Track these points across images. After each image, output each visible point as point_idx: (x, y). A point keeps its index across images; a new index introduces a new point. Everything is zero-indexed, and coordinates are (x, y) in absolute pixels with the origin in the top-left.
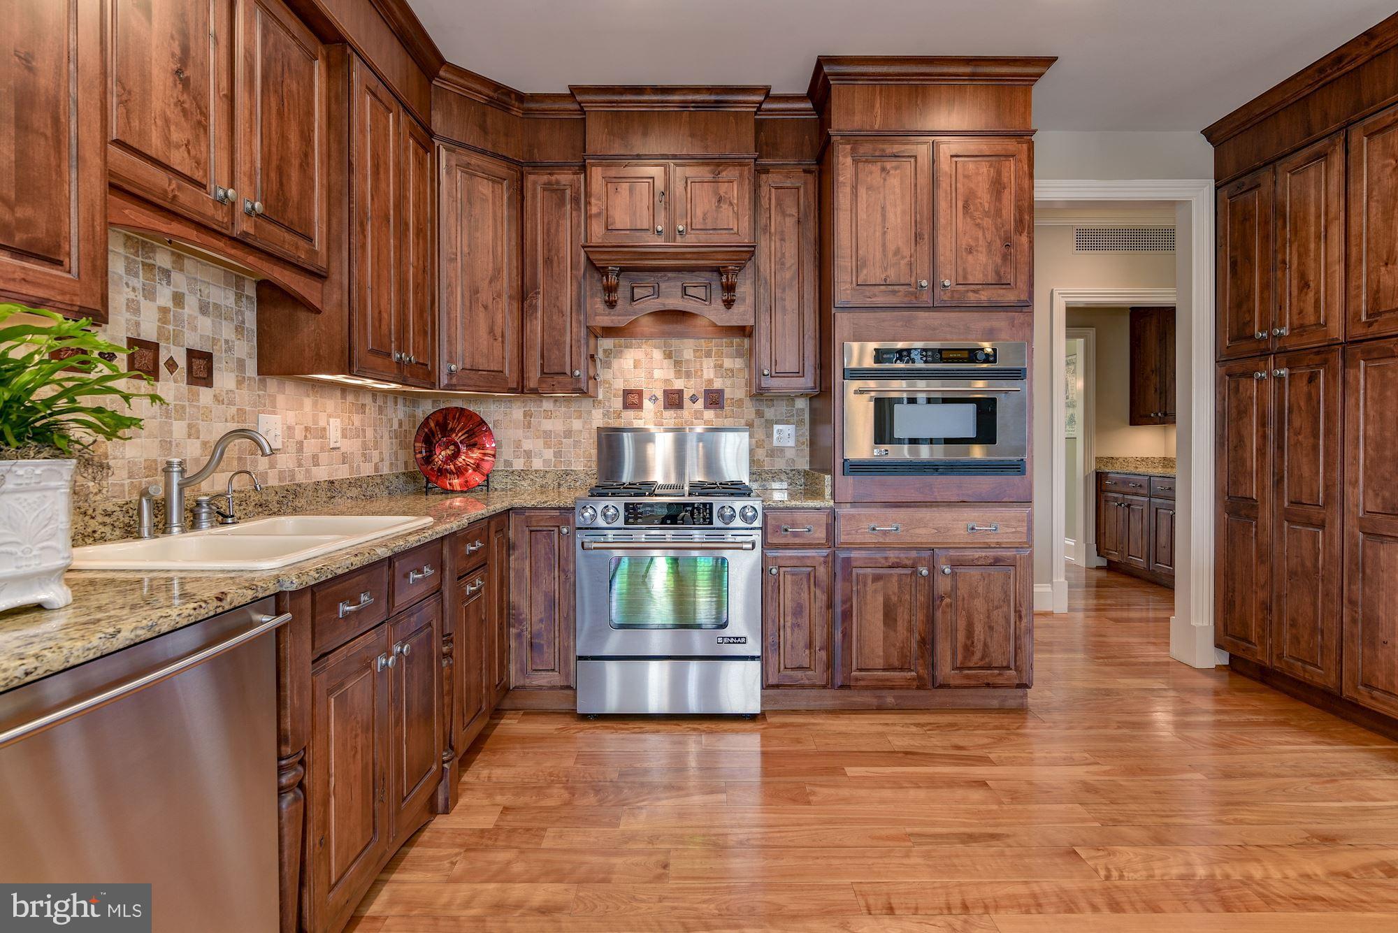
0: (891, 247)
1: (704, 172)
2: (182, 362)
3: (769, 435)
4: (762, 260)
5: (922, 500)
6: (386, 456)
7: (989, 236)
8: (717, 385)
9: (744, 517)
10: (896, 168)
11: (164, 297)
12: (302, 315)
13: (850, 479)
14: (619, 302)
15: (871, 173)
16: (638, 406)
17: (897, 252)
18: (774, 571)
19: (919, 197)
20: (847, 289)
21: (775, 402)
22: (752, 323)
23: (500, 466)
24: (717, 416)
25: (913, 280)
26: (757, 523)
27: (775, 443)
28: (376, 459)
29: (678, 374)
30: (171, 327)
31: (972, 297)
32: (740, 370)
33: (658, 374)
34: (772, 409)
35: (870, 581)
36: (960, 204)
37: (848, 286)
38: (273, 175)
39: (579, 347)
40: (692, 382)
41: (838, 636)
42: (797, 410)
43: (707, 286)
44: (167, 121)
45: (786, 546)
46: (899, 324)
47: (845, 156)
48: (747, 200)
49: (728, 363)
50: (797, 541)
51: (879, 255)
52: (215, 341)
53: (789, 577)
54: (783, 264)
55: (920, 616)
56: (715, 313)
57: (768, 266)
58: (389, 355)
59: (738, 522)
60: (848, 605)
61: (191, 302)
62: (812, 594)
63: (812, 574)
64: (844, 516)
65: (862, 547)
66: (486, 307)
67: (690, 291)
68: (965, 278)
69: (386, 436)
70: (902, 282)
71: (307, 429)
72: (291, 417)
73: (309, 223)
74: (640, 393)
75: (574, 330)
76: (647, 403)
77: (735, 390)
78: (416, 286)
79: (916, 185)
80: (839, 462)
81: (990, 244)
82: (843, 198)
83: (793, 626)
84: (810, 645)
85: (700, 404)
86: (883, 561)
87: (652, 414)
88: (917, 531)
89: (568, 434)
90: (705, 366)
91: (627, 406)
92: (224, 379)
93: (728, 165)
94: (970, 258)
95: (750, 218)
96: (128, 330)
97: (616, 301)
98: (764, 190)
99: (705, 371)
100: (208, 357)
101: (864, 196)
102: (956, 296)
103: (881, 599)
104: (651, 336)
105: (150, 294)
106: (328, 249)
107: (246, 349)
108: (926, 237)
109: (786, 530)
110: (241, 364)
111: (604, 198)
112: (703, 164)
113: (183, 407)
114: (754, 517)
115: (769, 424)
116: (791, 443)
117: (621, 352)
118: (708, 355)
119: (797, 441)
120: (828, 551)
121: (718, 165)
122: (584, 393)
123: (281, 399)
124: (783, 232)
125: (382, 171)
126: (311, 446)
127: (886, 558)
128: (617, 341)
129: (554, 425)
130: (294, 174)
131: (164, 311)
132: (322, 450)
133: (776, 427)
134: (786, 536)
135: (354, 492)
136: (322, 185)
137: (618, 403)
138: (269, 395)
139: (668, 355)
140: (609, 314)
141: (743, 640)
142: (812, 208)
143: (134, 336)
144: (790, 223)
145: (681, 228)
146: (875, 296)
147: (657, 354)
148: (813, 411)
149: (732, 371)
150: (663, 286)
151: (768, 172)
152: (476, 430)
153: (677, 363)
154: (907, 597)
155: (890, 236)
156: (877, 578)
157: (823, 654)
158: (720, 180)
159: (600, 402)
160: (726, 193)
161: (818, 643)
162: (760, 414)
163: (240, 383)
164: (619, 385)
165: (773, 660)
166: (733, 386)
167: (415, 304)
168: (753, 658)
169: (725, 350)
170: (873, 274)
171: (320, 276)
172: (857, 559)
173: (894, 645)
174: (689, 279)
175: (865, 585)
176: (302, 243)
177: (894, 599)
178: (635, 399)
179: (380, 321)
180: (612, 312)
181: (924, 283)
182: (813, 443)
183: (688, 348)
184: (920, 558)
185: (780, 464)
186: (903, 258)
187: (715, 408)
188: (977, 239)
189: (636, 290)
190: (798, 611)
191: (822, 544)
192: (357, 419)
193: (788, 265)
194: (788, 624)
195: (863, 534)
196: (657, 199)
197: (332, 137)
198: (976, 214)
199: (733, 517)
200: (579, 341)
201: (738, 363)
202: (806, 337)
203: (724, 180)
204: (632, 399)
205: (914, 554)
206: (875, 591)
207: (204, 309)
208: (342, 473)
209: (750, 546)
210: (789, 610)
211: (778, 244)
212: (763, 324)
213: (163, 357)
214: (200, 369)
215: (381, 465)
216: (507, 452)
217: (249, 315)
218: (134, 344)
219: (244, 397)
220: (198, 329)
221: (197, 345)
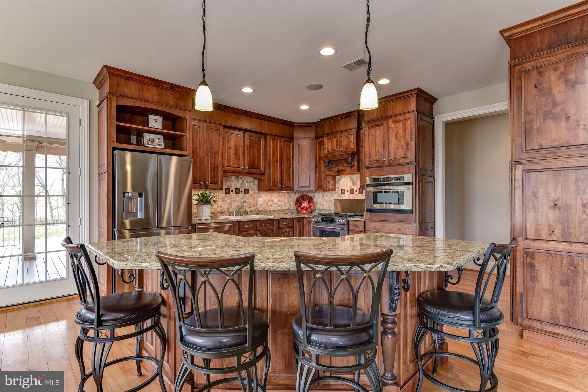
0: (377, 150)
1: (346, 134)
2: (243, 191)
5: (386, 220)
6: (292, 205)
7: (402, 143)
10: (378, 128)
11: (241, 182)
12: (262, 181)
13: (368, 213)
15: (372, 131)
16: (344, 193)
17: (379, 151)
19: (384, 135)
22: (357, 171)
23: (318, 208)
24: (362, 196)
26: (345, 224)
28: (288, 205)
29: (353, 184)
30: (242, 186)
31: (398, 162)
33: (349, 185)
36: (394, 135)
38: (252, 161)
39: (324, 180)
40: (356, 186)
43: (347, 163)
44: (233, 161)
45: (354, 230)
46: (380, 171)
47: (366, 128)
48: (355, 140)
50: (356, 229)
51: (374, 153)
52: (249, 187)
56: (349, 170)
58: (278, 186)
61: (245, 182)
66: (305, 172)
67: (344, 165)
68: (396, 156)
69: (292, 201)
70: (380, 159)
71: (269, 200)
72: (265, 198)
73: (260, 166)
74: (345, 190)
76: (346, 192)
78: (287, 172)
79: (383, 132)
81: (402, 146)
85: (358, 192)
87: (347, 195)
88: (384, 229)
89: (330, 200)
91: (342, 193)
92: (251, 192)
94: (397, 150)
95: (357, 144)
96: (235, 187)
97: (329, 169)
100: (248, 189)
101: (371, 137)
102: (394, 162)
105: (238, 182)
106: (264, 170)
107: (255, 187)
108: (386, 146)
110: (254, 190)
111: (326, 144)
112: (345, 132)
113: (244, 197)
117: (342, 179)
121: (349, 132)
123: (263, 195)
125: (275, 153)
126: (270, 203)
129: (327, 198)
131: (241, 184)
132: (273, 204)
135: (281, 212)
136: (263, 159)
137: (340, 192)
138: (260, 194)
139: (351, 179)
145: (341, 149)
146: (374, 164)
147: (348, 179)
150: (338, 164)
152: (310, 200)
153: (353, 181)
155: (377, 147)
158: (349, 135)
159: (337, 192)
160: (350, 139)
163: (254, 193)
164: (341, 188)
167: (286, 175)
170: (373, 158)
171: (264, 174)
174: (344, 161)
176: (258, 170)
178: (343, 191)
179: (275, 180)
183: (355, 177)
186: (380, 153)
188: (399, 145)
189: (333, 165)
192: (282, 198)
195: (371, 228)
196: (336, 142)
198: (398, 138)
200: (324, 178)
207: (247, 182)
208: (279, 208)
213: (240, 190)
214: (247, 191)
215: (290, 207)
216: (319, 205)
217: (256, 182)
218: (236, 189)
219: (255, 195)
220: (246, 185)
221: (246, 188)
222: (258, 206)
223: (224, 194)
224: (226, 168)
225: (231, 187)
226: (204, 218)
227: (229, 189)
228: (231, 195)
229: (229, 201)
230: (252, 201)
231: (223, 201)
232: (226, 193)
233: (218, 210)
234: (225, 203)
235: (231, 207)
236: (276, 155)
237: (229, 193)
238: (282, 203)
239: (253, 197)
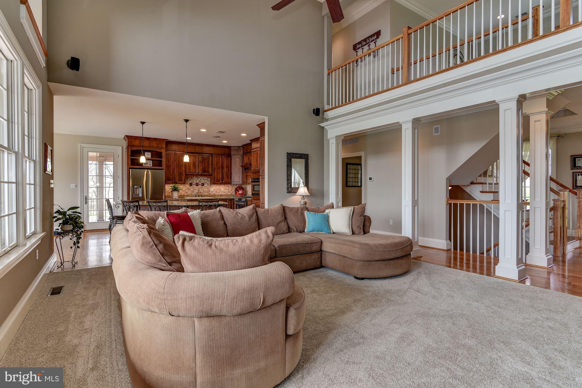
2: (201, 184)
11: (199, 179)
30: (200, 182)
38: (204, 169)
52: (205, 182)
58: (220, 182)
61: (202, 179)
66: (237, 174)
71: (217, 189)
72: (215, 188)
73: (209, 171)
92: (206, 185)
105: (198, 180)
106: (212, 172)
107: (209, 182)
110: (208, 184)
113: (201, 188)
123: (213, 186)
126: (218, 191)
132: (220, 191)
167: (226, 175)
171: (211, 175)
176: (208, 173)
192: (227, 188)
207: (203, 180)
208: (225, 194)
213: (199, 184)
214: (203, 185)
216: (248, 192)
217: (209, 179)
218: (196, 183)
219: (208, 187)
220: (203, 181)
221: (202, 183)
222: (211, 192)
224: (188, 173)
225: (193, 182)
226: (174, 198)
227: (192, 183)
228: (193, 187)
229: (192, 190)
230: (207, 190)
231: (188, 190)
232: (190, 185)
233: (186, 194)
234: (190, 191)
235: (193, 193)
236: (218, 164)
237: (192, 185)
238: (227, 191)
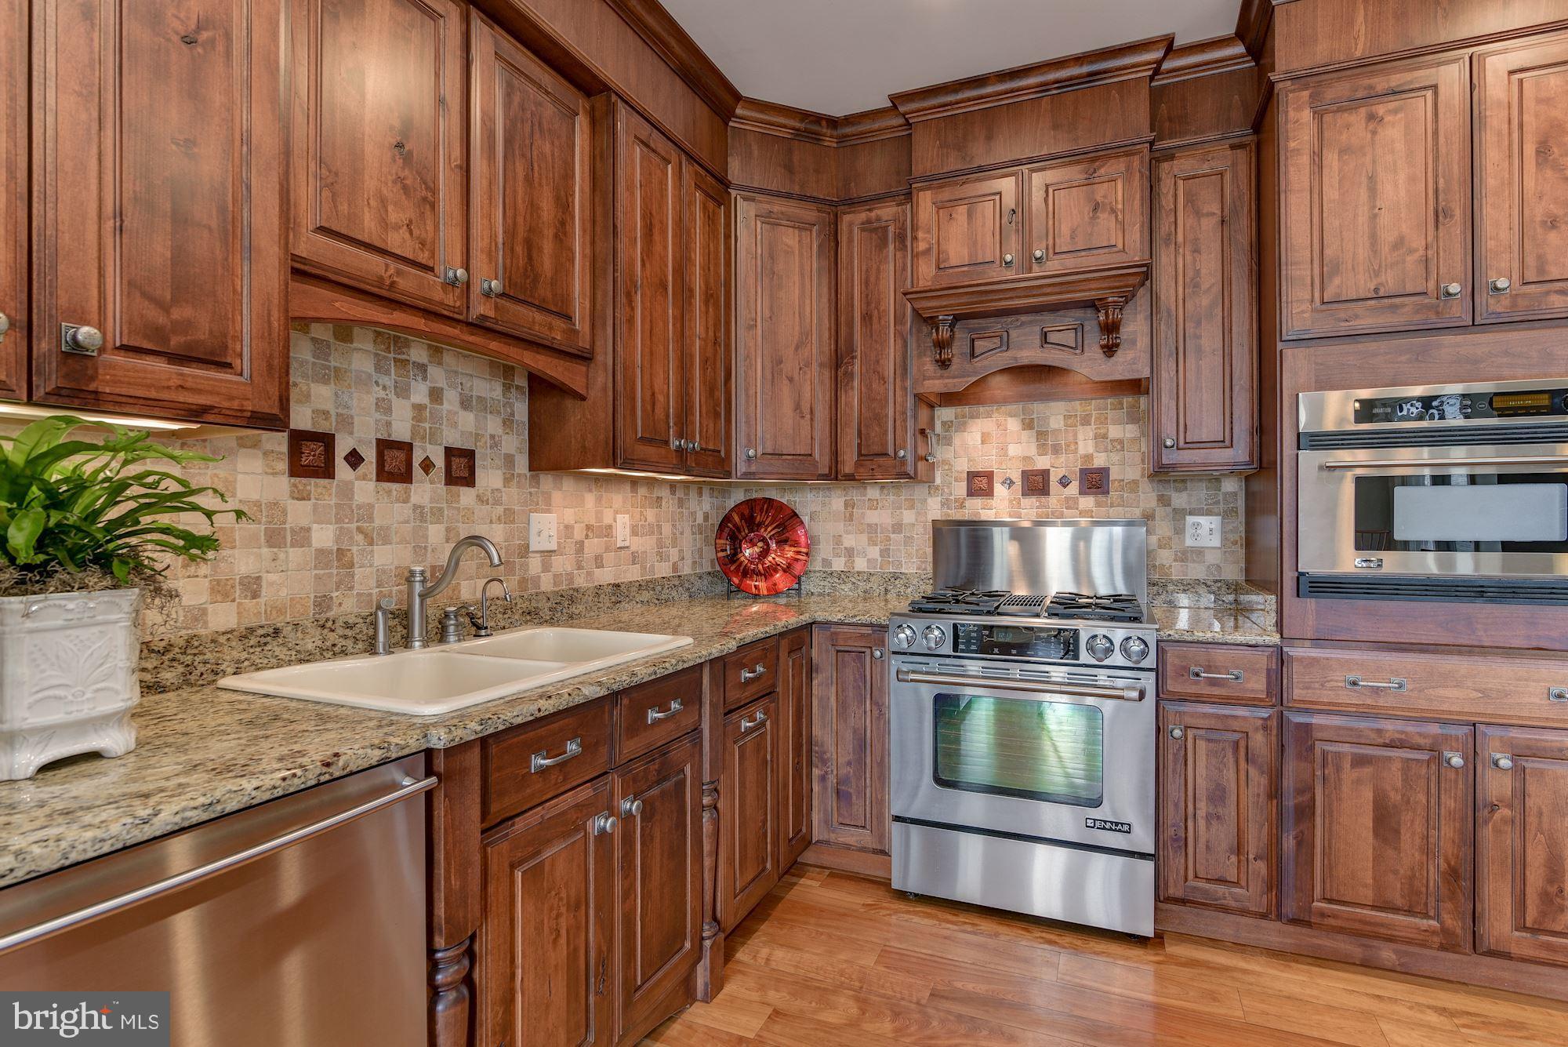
0: (1387, 237)
1: (1074, 173)
2: (439, 461)
3: (1180, 531)
4: (1163, 284)
5: (1451, 641)
6: (688, 555)
8: (1099, 461)
9: (1125, 650)
10: (1395, 111)
11: (419, 393)
12: (569, 403)
13: (1311, 603)
14: (955, 360)
15: (1348, 126)
16: (988, 493)
17: (1399, 243)
18: (1177, 733)
19: (1443, 150)
20: (1303, 312)
21: (1189, 484)
22: (1145, 373)
23: (817, 565)
24: (1098, 505)
25: (1432, 285)
26: (1150, 661)
27: (1189, 542)
28: (674, 557)
29: (1042, 449)
30: (427, 425)
31: (1555, 302)
32: (1133, 440)
34: (1184, 495)
35: (1347, 765)
36: (1530, 149)
37: (1306, 306)
38: (519, 249)
39: (905, 420)
40: (1062, 458)
41: (1289, 843)
42: (1225, 494)
43: (1079, 329)
44: (383, 200)
45: (1198, 699)
46: (1404, 358)
47: (1299, 109)
48: (1137, 202)
49: (1115, 431)
50: (1216, 691)
51: (1363, 252)
52: (478, 437)
53: (1202, 745)
54: (1197, 286)
55: (1447, 834)
56: (1090, 365)
57: (1172, 292)
58: (667, 443)
59: (1117, 658)
60: (1307, 796)
61: (451, 397)
62: (1243, 777)
63: (1242, 744)
64: (1301, 660)
65: (1332, 710)
67: (1052, 338)
68: (1542, 270)
69: (688, 532)
70: (1410, 289)
71: (588, 527)
72: (569, 515)
73: (567, 299)
74: (989, 476)
75: (899, 399)
76: (999, 489)
77: (1127, 467)
78: (705, 361)
79: (1436, 133)
80: (1289, 577)
82: (1296, 174)
83: (1209, 818)
84: (1239, 849)
85: (1074, 488)
86: (1373, 735)
87: (1006, 503)
88: (1441, 692)
89: (898, 528)
90: (1080, 437)
91: (971, 493)
92: (488, 477)
93: (1109, 157)
94: (1552, 236)
95: (1142, 226)
96: (377, 430)
97: (949, 360)
98: (1166, 186)
99: (1081, 444)
100: (469, 455)
101: (1335, 164)
102: (1519, 303)
103: (1368, 795)
104: (1005, 401)
105: (403, 391)
106: (593, 326)
107: (515, 443)
108: (1458, 212)
109: (1197, 675)
110: (509, 460)
111: (935, 229)
112: (1070, 164)
113: (441, 509)
114: (1144, 654)
115: (1179, 515)
116: (1216, 541)
117: (965, 423)
118: (1086, 421)
119: (1224, 539)
120: (1271, 711)
121: (1093, 160)
122: (913, 478)
123: (557, 496)
124: (1196, 239)
125: (656, 231)
126: (593, 546)
127: (1379, 731)
128: (959, 409)
129: (880, 517)
130: (548, 246)
131: (419, 408)
132: (607, 549)
133: (1190, 520)
134: (1196, 683)
135: (646, 595)
136: (584, 256)
137: (961, 489)
138: (543, 493)
139: (1028, 425)
140: (942, 377)
141: (1126, 828)
142: (1246, 198)
143: (385, 436)
144: (1209, 226)
145: (1038, 254)
146: (1357, 317)
147: (1013, 425)
148: (1250, 495)
149: (1121, 442)
150: (1013, 334)
151: (1172, 158)
152: (786, 522)
153: (1041, 435)
154: (1422, 798)
155: (1385, 219)
156: (1359, 761)
157: (1261, 867)
158: (1097, 180)
159: (937, 488)
160: (1105, 197)
161: (1253, 847)
162: (1164, 501)
163: (507, 481)
164: (963, 466)
165: (1176, 862)
166: (1123, 463)
167: (703, 382)
168: (1143, 856)
169: (1110, 414)
170: (1354, 282)
171: (584, 358)
172: (1322, 727)
173: (1396, 872)
174: (1049, 321)
175: (1338, 769)
176: (559, 323)
177: (1395, 797)
178: (983, 483)
179: (653, 405)
180: (945, 373)
181: (1454, 288)
182: (1249, 543)
183: (1055, 414)
184: (1446, 738)
185: (1196, 571)
186: (1411, 251)
187: (1096, 494)
189: (976, 343)
190: (1217, 796)
191: (1261, 700)
192: (651, 514)
193: (1205, 286)
194: (1201, 813)
195: (1332, 689)
196: (1005, 220)
197: (597, 199)
199: (1109, 651)
200: (904, 413)
201: (1130, 431)
202: (1236, 389)
203: (1102, 179)
204: (980, 484)
205: (1434, 729)
206: (1358, 781)
207: (465, 403)
208: (633, 574)
209: (1135, 694)
210: (1202, 794)
211: (1189, 258)
212: (1164, 375)
213: (417, 458)
214: (461, 468)
215: (680, 564)
216: (824, 550)
217: (521, 409)
218: (384, 446)
219: (513, 496)
220: (459, 426)
221: (457, 442)
222: (535, 564)
223: (284, 483)
225: (346, 422)
227: (327, 441)
228: (347, 491)
229: (323, 536)
231: (275, 538)
232: (298, 469)
233: (223, 617)
234: (294, 555)
235: (346, 583)
237: (326, 471)
238: (647, 544)
239: (500, 510)
